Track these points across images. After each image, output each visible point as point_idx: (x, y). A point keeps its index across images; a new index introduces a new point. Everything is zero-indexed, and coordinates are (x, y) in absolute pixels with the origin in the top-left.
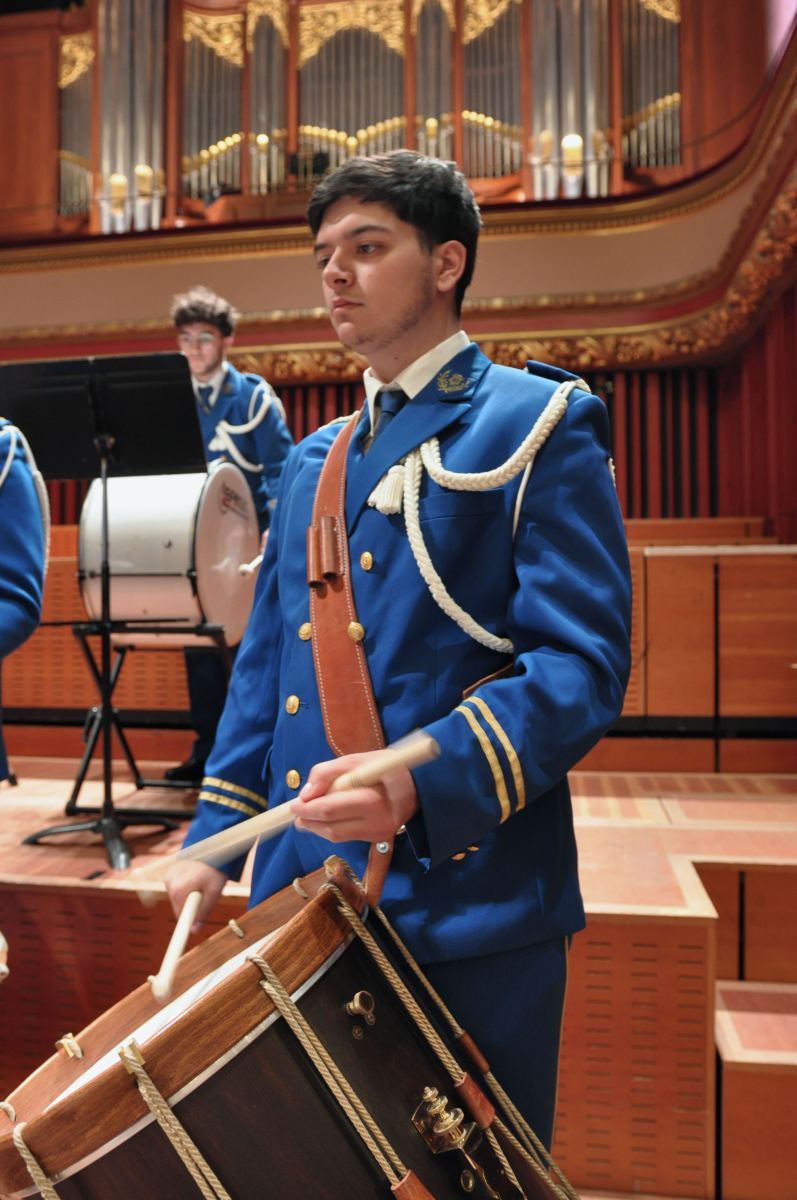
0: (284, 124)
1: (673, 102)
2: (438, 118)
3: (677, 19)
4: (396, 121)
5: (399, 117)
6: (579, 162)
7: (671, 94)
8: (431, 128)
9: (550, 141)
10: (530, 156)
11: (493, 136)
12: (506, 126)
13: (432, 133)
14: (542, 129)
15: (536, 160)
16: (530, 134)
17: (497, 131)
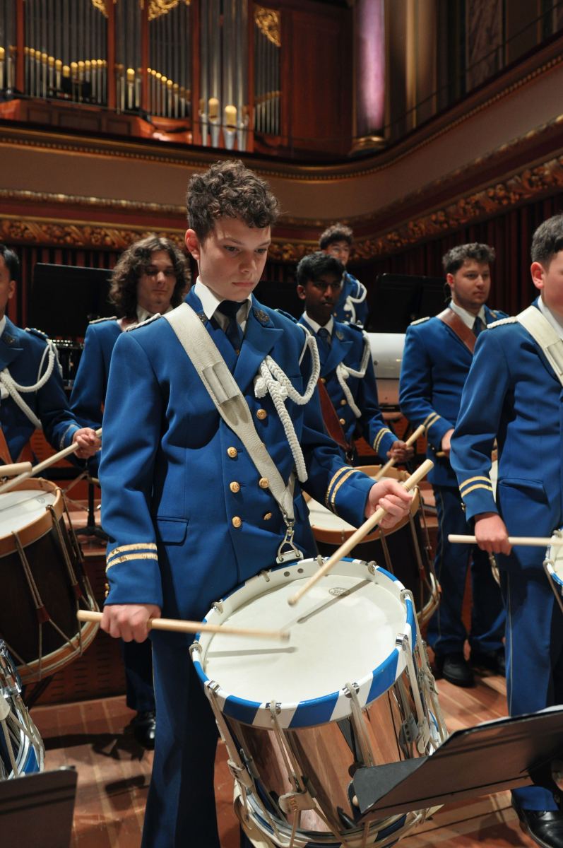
0: (15, 44)
1: (276, 95)
2: (135, 69)
3: (278, 44)
4: (100, 62)
5: (102, 60)
6: (234, 124)
7: (275, 91)
8: (130, 75)
9: (216, 106)
10: (200, 111)
11: (167, 89)
12: (176, 86)
13: (131, 78)
14: (210, 96)
15: (204, 116)
16: (200, 97)
17: (170, 87)
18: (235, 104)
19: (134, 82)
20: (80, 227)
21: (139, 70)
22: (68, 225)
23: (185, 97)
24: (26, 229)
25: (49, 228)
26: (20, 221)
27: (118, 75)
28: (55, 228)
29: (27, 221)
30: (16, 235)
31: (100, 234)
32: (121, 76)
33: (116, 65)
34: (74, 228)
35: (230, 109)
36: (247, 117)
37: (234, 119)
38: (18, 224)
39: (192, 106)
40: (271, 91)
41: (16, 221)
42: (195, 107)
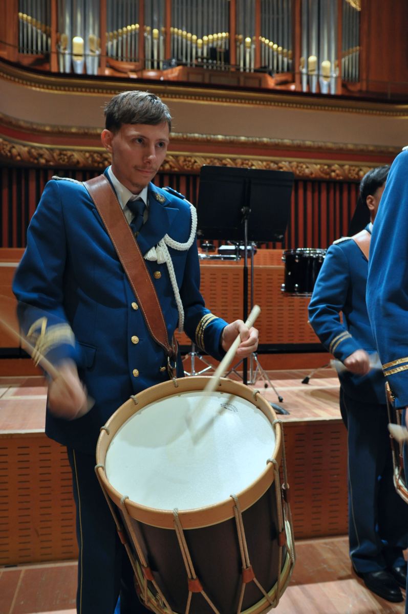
0: (165, 26)
1: (356, 51)
2: (251, 38)
3: (359, 9)
4: (224, 34)
5: (226, 32)
6: (329, 74)
7: (356, 46)
8: (248, 43)
9: (314, 62)
10: (301, 67)
11: (273, 52)
12: (280, 49)
13: (248, 45)
14: (309, 55)
15: (304, 71)
16: (301, 56)
17: (275, 50)
18: (329, 59)
19: (250, 47)
20: (234, 160)
21: (254, 38)
22: (225, 158)
23: (287, 56)
24: (195, 162)
25: (211, 161)
26: (191, 157)
27: (238, 44)
28: (216, 161)
29: (196, 156)
30: (188, 167)
32: (241, 44)
33: (237, 36)
34: (229, 160)
35: (326, 64)
36: (338, 69)
37: (328, 71)
38: (189, 159)
39: (293, 64)
40: (352, 47)
41: (188, 157)
42: (297, 65)
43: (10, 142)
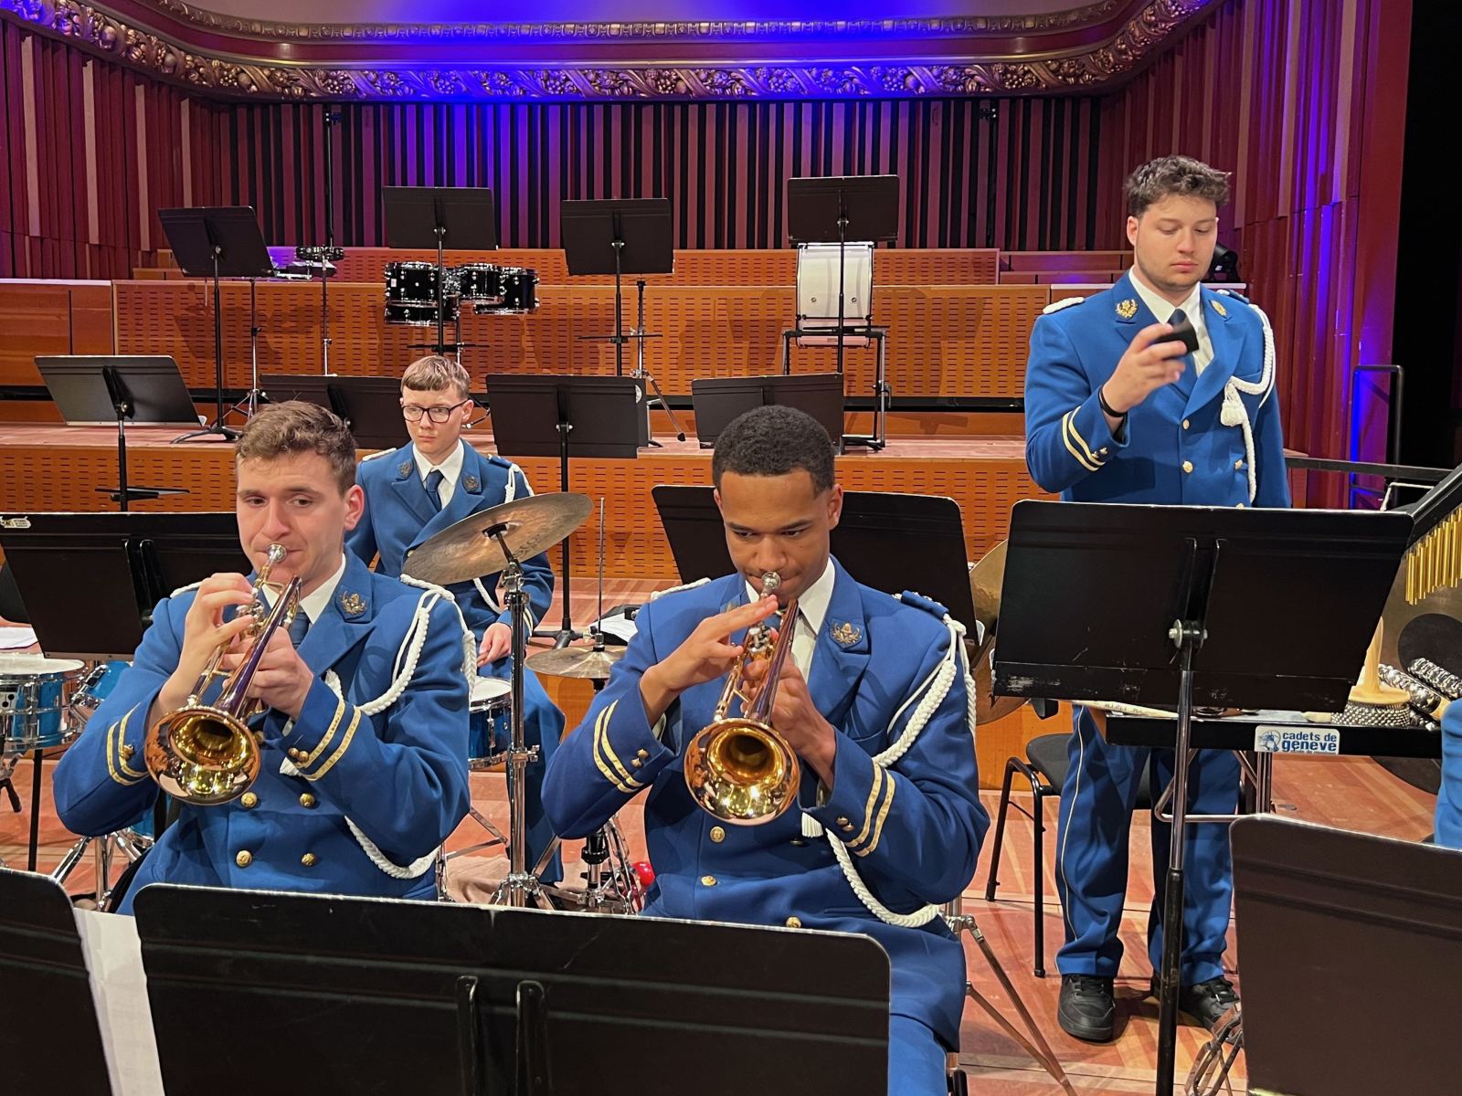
20: (640, 70)
26: (559, 69)
28: (606, 75)
30: (554, 89)
31: (669, 77)
43: (235, 63)
